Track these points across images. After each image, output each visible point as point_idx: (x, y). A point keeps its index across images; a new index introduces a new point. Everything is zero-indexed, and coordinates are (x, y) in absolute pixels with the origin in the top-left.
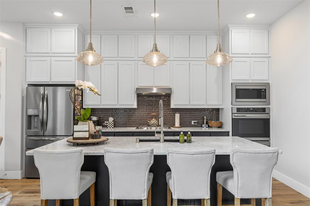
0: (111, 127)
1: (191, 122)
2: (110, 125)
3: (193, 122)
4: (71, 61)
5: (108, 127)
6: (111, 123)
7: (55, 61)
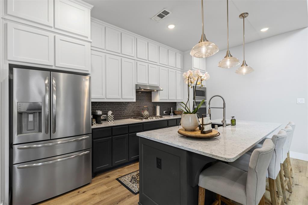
0: (112, 120)
1: (163, 112)
2: (111, 119)
3: (164, 112)
4: (84, 46)
5: (109, 120)
6: (112, 117)
7: (60, 40)
